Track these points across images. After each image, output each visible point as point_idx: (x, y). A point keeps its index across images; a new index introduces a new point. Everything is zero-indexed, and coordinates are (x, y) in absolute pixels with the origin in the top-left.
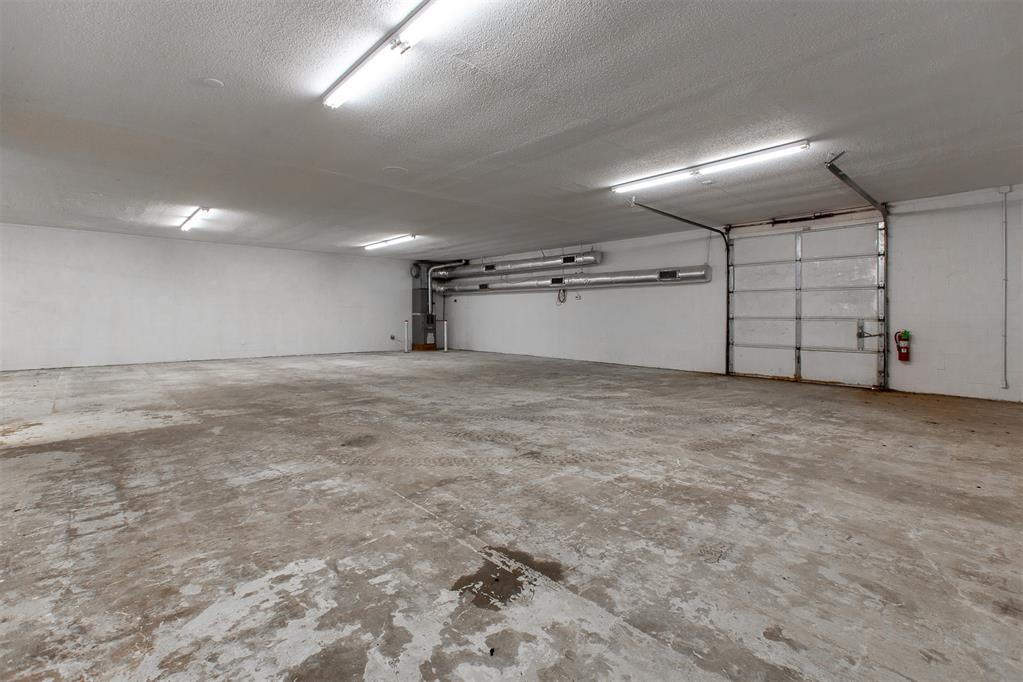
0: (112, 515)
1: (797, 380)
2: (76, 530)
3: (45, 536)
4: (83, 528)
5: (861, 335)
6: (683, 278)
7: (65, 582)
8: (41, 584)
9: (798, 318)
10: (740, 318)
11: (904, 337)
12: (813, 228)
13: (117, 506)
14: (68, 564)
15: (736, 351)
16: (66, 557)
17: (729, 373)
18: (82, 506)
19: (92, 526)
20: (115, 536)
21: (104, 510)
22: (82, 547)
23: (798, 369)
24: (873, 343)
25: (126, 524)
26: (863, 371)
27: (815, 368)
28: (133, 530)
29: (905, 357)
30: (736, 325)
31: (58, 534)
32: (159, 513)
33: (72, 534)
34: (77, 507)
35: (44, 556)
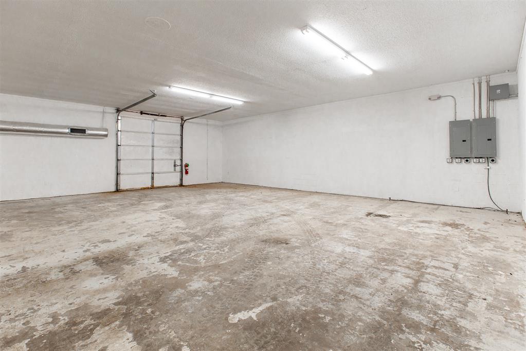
0: (434, 266)
1: (152, 187)
2: (454, 267)
3: (467, 272)
4: (450, 267)
5: (175, 166)
6: (91, 134)
7: (463, 251)
8: (471, 254)
9: (153, 159)
10: (124, 160)
11: (187, 165)
12: (158, 120)
13: (429, 270)
14: (460, 256)
15: (122, 177)
16: (461, 258)
17: (118, 191)
18: (445, 280)
19: (446, 266)
20: (440, 257)
21: (436, 272)
22: (454, 259)
23: (153, 182)
24: (178, 168)
25: (432, 259)
26: (175, 179)
27: (159, 182)
28: (432, 256)
29: (187, 173)
30: (122, 163)
31: (462, 270)
32: (415, 257)
33: (456, 266)
34: (448, 280)
35: (469, 262)
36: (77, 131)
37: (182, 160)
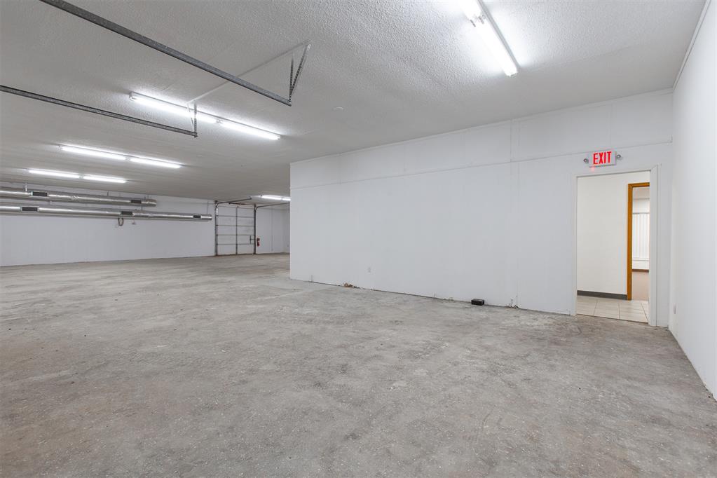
1: (237, 254)
5: (250, 239)
6: (203, 219)
9: (237, 235)
10: (220, 235)
11: (258, 239)
12: (240, 207)
15: (219, 247)
17: (216, 255)
23: (237, 251)
24: (253, 241)
26: (250, 249)
27: (241, 250)
29: (258, 245)
30: (219, 237)
36: (197, 217)
37: (255, 236)
